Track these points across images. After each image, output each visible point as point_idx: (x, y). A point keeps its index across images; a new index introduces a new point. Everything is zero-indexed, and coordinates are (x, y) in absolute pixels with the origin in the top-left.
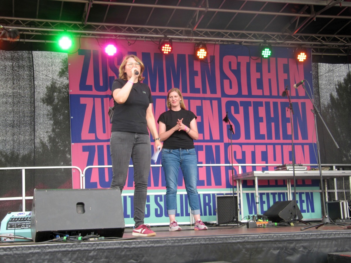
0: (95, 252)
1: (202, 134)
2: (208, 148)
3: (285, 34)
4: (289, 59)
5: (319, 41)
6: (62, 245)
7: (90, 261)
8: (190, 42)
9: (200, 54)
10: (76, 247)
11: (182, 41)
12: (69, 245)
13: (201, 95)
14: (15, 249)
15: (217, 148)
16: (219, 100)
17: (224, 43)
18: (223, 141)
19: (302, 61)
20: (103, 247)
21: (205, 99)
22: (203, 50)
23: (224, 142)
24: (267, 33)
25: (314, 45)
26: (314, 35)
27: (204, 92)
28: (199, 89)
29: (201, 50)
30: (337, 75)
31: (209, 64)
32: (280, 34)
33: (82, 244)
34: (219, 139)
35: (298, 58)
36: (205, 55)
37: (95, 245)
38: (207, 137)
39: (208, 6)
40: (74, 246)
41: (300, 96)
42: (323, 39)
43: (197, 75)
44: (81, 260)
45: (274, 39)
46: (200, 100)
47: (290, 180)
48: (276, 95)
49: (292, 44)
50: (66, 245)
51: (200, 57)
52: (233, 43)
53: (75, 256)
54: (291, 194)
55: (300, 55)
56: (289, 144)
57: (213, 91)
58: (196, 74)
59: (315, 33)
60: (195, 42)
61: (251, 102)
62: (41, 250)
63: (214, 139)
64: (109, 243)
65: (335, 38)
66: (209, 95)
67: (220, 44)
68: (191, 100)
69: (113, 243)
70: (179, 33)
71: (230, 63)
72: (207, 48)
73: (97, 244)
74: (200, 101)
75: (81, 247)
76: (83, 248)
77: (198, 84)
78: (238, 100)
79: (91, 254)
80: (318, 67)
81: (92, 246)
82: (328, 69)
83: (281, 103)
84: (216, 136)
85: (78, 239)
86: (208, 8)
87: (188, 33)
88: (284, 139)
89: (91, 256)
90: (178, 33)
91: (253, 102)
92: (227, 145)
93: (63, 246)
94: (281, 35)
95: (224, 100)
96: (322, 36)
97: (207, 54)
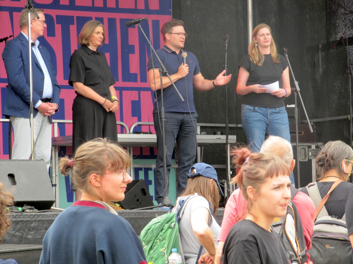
0: (36, 223)
7: (32, 231)
10: (19, 218)
12: (13, 215)
20: (43, 219)
33: (25, 214)
37: (36, 216)
40: (17, 217)
41: (150, 10)
44: (23, 230)
47: (131, 148)
48: (114, 6)
53: (18, 227)
54: (132, 170)
56: (132, 89)
61: (73, 17)
64: (49, 214)
66: (8, 2)
69: (52, 215)
73: (37, 215)
75: (24, 217)
76: (25, 219)
78: (54, 13)
79: (33, 225)
81: (34, 217)
83: (122, 20)
88: (124, 80)
89: (32, 227)
91: (77, 17)
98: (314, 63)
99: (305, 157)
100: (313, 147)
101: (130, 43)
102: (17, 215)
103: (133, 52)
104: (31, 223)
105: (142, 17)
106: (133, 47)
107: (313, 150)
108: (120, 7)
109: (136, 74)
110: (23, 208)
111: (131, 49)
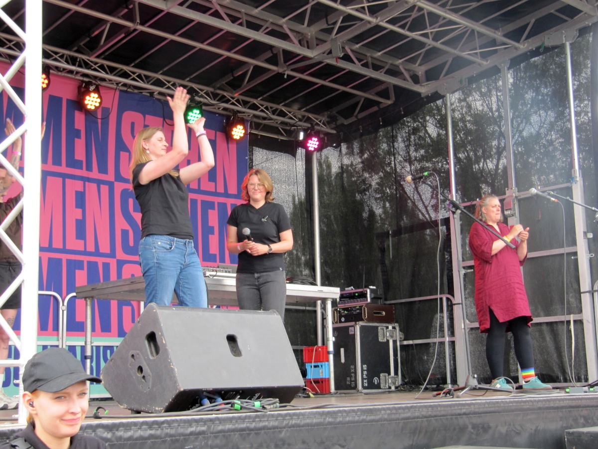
0: (288, 431)
1: (83, 241)
2: (92, 266)
3: (218, 91)
4: (218, 132)
5: (262, 111)
6: (240, 418)
8: (73, 77)
9: (89, 100)
10: (260, 421)
11: (60, 73)
12: (249, 417)
13: (83, 173)
14: (165, 425)
15: (106, 266)
16: (111, 185)
17: (129, 90)
18: (115, 257)
19: (238, 138)
20: (298, 422)
21: (89, 180)
22: (96, 95)
23: (117, 258)
24: (195, 86)
25: (255, 116)
26: (255, 101)
27: (89, 168)
28: (81, 162)
29: (92, 95)
30: (277, 167)
31: (99, 121)
32: (210, 89)
33: (269, 414)
34: (108, 251)
35: (233, 133)
36: (97, 105)
38: (91, 248)
39: (138, 21)
41: (229, 194)
42: (267, 108)
43: (79, 137)
45: (202, 96)
46: (82, 182)
49: (225, 109)
50: (246, 417)
51: (89, 107)
52: (140, 92)
53: (259, 440)
55: (237, 128)
57: (103, 169)
58: (77, 134)
59: (256, 98)
60: (81, 78)
62: (208, 426)
63: (101, 251)
65: (281, 111)
66: (95, 174)
67: (121, 91)
68: (67, 180)
70: (59, 57)
71: (133, 124)
72: (101, 92)
74: (80, 183)
75: (267, 420)
76: (272, 424)
77: (80, 154)
79: (282, 435)
80: (252, 151)
82: (265, 157)
83: (203, 202)
84: (105, 248)
85: (254, 406)
86: (137, 25)
87: (73, 61)
88: (204, 260)
89: (281, 440)
90: (57, 57)
92: (121, 264)
93: (242, 419)
94: (212, 93)
95: (119, 187)
96: (266, 104)
97: (100, 103)
98: (384, 248)
99: (384, 338)
100: (390, 327)
101: (210, 224)
102: (257, 416)
103: (213, 233)
104: (280, 432)
105: (222, 200)
106: (213, 228)
107: (390, 331)
108: (201, 189)
109: (215, 255)
110: (262, 402)
111: (211, 230)
